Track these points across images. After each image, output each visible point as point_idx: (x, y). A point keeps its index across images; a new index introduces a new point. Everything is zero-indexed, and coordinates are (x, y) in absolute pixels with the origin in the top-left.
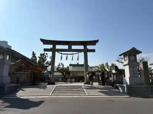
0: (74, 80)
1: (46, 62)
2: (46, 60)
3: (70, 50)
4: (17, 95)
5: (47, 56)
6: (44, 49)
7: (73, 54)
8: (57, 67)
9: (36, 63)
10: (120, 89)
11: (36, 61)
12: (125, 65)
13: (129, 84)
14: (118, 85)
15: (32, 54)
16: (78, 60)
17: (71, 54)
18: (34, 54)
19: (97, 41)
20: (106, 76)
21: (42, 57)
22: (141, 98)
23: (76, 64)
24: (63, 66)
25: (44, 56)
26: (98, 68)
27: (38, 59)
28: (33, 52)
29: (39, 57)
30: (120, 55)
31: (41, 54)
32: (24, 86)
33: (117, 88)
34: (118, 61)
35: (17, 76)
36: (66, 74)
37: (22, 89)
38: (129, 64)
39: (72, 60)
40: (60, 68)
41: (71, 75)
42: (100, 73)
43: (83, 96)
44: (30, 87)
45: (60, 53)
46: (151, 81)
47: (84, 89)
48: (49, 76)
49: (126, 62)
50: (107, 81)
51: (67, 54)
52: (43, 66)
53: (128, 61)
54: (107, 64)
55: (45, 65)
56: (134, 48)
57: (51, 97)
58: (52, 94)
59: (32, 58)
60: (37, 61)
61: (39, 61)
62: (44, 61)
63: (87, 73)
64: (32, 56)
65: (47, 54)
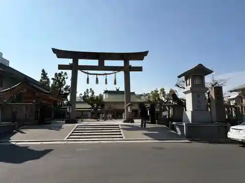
0: (110, 116)
1: (64, 87)
2: (65, 83)
3: (101, 67)
4: (10, 140)
5: (65, 77)
6: (59, 66)
7: (106, 74)
8: (83, 95)
9: (48, 88)
10: (178, 129)
11: (48, 85)
12: (186, 93)
13: (191, 122)
14: (174, 123)
15: (42, 74)
16: (115, 84)
17: (104, 75)
18: (44, 74)
19: (146, 53)
20: (157, 110)
21: (57, 78)
22: (207, 144)
23: (115, 90)
24: (93, 93)
25: (62, 77)
26: (149, 97)
27: (51, 82)
28: (43, 71)
29: (53, 79)
30: (179, 77)
31: (56, 74)
32: (24, 125)
33: (173, 128)
34: (178, 86)
35: (14, 110)
36: (97, 106)
37: (21, 130)
38: (192, 90)
39: (106, 83)
40: (88, 96)
41: (106, 107)
42: (149, 105)
43: (118, 142)
44: (34, 126)
45: (84, 72)
46: (227, 118)
47: (121, 130)
48: (68, 110)
49: (188, 88)
50: (159, 118)
51: (97, 74)
52: (60, 94)
53: (190, 86)
54: (162, 90)
55: (62, 92)
56: (200, 65)
57: (66, 142)
58: (68, 138)
59: (41, 80)
60: (50, 85)
61: (52, 85)
62: (61, 85)
63: (129, 105)
64: (42, 77)
65: (65, 73)
